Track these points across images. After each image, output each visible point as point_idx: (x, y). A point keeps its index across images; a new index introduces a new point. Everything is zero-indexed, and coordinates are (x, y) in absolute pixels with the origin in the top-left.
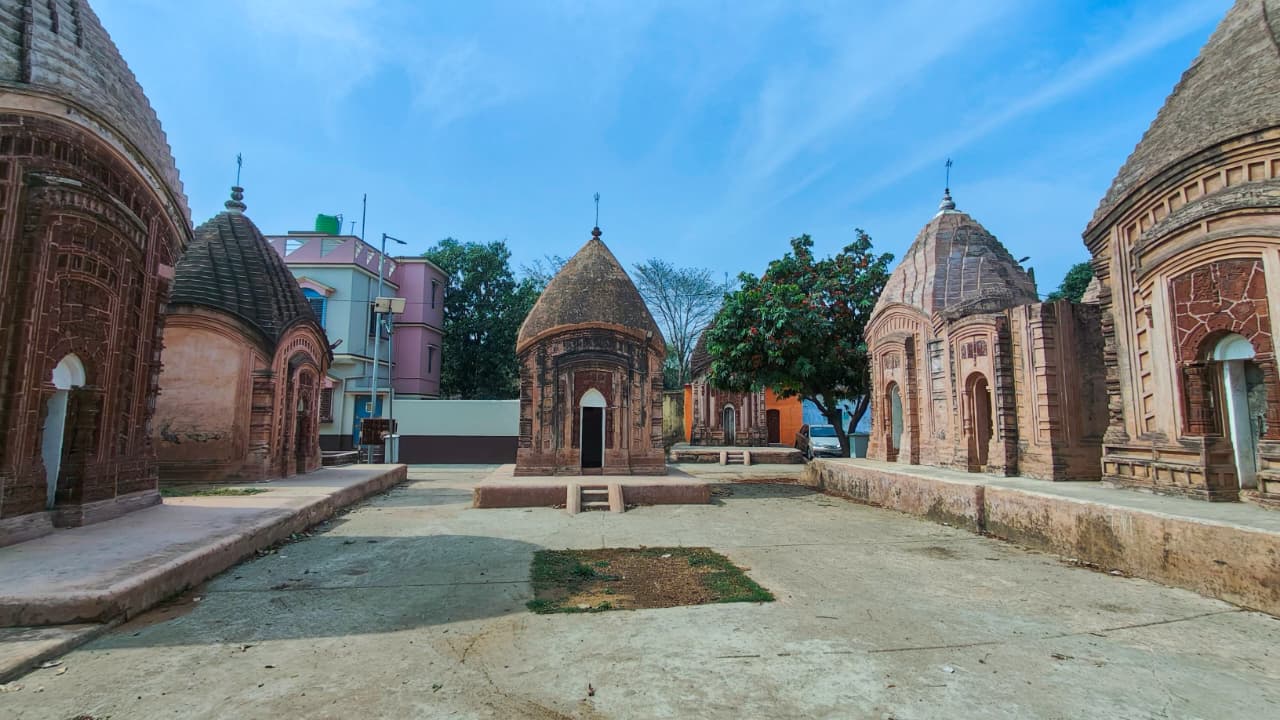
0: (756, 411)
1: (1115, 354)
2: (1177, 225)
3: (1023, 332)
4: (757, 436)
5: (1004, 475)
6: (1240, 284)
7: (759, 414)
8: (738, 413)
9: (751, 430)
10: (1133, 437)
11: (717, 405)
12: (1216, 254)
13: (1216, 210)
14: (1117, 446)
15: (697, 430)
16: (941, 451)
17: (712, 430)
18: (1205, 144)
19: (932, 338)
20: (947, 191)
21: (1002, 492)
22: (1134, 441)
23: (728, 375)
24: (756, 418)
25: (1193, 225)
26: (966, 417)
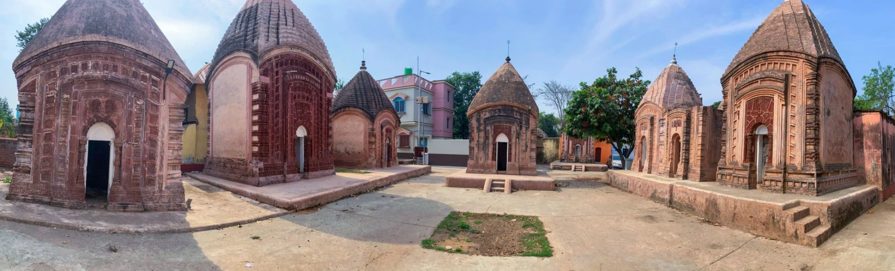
0: (590, 148)
1: (725, 129)
2: (751, 80)
3: (696, 117)
4: (590, 159)
5: (682, 179)
6: (767, 106)
7: (591, 149)
8: (582, 148)
9: (587, 156)
10: (728, 163)
11: (572, 144)
12: (761, 94)
13: (763, 76)
14: (722, 167)
15: (563, 155)
16: (660, 168)
17: (570, 155)
18: (763, 51)
19: (661, 118)
20: (674, 56)
21: (680, 187)
22: (728, 165)
23: (572, 130)
24: (590, 150)
25: (756, 81)
26: (671, 153)
